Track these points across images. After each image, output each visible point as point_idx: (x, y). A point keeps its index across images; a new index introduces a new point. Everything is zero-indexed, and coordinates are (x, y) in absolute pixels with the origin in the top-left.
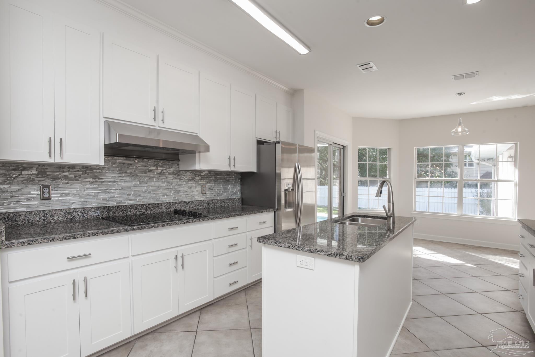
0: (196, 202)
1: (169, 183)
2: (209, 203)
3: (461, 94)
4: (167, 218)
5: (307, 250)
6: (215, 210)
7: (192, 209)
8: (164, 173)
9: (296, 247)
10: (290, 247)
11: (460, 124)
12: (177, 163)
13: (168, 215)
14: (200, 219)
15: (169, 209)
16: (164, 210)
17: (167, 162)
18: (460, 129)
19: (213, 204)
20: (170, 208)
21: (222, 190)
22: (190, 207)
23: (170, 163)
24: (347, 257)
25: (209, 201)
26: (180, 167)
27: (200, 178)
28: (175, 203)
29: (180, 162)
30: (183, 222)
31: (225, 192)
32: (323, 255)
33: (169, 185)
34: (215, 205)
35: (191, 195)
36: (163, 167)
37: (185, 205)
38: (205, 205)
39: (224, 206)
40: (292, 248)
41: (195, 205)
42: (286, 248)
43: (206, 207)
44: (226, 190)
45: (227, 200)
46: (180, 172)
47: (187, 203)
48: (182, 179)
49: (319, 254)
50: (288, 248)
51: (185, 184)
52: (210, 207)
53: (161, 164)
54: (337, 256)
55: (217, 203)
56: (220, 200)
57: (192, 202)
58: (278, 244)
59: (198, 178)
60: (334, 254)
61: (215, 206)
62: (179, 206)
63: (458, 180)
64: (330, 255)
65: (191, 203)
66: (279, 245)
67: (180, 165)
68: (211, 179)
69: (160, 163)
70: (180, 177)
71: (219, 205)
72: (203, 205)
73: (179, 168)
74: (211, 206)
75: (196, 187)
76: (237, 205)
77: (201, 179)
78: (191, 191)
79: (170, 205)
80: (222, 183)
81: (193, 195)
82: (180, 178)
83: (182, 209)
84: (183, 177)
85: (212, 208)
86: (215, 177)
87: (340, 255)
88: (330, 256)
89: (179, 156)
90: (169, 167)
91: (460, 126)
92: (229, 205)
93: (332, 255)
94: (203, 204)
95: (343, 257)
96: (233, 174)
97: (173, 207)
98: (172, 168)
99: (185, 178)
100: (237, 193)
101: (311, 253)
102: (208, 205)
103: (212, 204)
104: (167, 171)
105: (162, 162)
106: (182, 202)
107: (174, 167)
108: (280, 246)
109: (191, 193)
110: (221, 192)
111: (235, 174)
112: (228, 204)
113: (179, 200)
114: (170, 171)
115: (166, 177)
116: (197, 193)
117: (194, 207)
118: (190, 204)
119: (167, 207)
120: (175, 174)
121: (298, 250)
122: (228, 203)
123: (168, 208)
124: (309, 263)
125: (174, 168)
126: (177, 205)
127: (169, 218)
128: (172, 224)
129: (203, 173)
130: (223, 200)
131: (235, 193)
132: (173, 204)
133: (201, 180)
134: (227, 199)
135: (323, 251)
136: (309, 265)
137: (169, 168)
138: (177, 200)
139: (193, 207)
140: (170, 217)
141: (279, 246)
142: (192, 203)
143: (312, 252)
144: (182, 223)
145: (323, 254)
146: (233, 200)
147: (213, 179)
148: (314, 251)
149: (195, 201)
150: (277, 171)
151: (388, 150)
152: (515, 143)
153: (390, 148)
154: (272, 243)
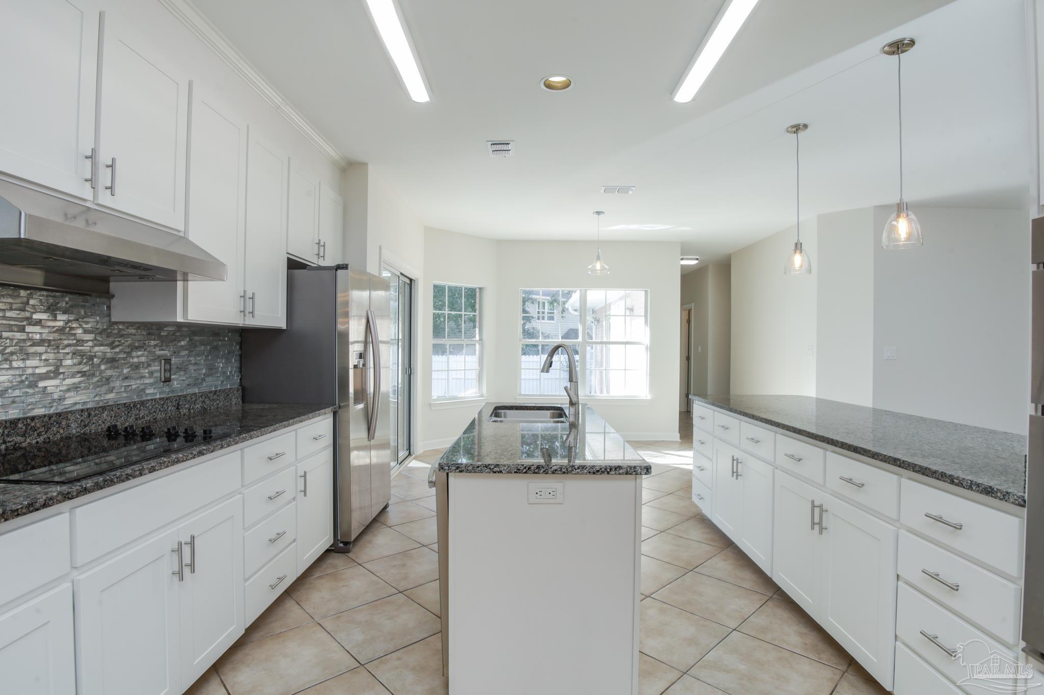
0: (150, 403)
1: (83, 356)
2: (178, 404)
3: (598, 213)
4: (82, 452)
5: (556, 470)
6: (192, 419)
7: (143, 422)
8: (72, 328)
9: (532, 469)
10: (519, 470)
11: (598, 258)
12: (104, 304)
13: (83, 443)
14: (222, 444)
15: (85, 426)
16: (74, 431)
17: (81, 298)
18: (598, 266)
19: (187, 406)
20: (88, 423)
21: (204, 371)
22: (138, 417)
23: (88, 302)
24: (628, 470)
25: (178, 398)
26: (112, 314)
27: (158, 342)
28: (100, 409)
29: (114, 302)
30: (192, 453)
31: (209, 376)
32: (586, 474)
33: (85, 361)
34: (192, 407)
35: (137, 386)
36: (70, 312)
37: (126, 413)
38: (170, 408)
39: (209, 408)
40: (525, 470)
41: (149, 412)
42: (511, 473)
43: (173, 414)
44: (212, 369)
45: (215, 393)
46: (111, 326)
47: (131, 408)
48: (118, 346)
49: (578, 473)
50: (515, 472)
51: (124, 359)
52: (180, 413)
53: (64, 305)
54: (610, 470)
55: (195, 403)
56: (201, 394)
57: (143, 403)
58: (493, 469)
59: (153, 343)
60: (606, 469)
61: (192, 411)
62: (111, 417)
63: (579, 342)
64: (598, 471)
65: (138, 406)
66: (495, 469)
67: (112, 310)
68: (183, 343)
69: (63, 301)
70: (111, 340)
71: (198, 406)
72: (166, 411)
73: (109, 315)
74: (184, 411)
75: (149, 365)
76: (234, 403)
77: (160, 344)
78: (138, 376)
79: (89, 415)
80: (204, 354)
81: (142, 387)
82: (113, 342)
83: (118, 423)
84: (119, 341)
85: (184, 414)
86: (190, 340)
87: (616, 469)
88: (599, 473)
89: (111, 283)
90: (85, 313)
91: (598, 262)
92: (219, 406)
93: (602, 471)
94: (166, 408)
95: (621, 471)
96: (227, 332)
97: (96, 420)
98: (92, 315)
99: (124, 343)
100: (233, 376)
101: (563, 475)
102: (178, 408)
103: (185, 405)
104: (80, 325)
105: (67, 299)
106: (119, 407)
107: (98, 312)
108: (499, 472)
109: (138, 382)
110: (203, 376)
111: (229, 332)
112: (218, 404)
113: (108, 402)
114: (87, 323)
115: (78, 341)
116: (151, 381)
117: (147, 416)
118: (137, 409)
119: (82, 420)
120: (100, 333)
121: (536, 473)
122: (218, 402)
123: (83, 424)
124: (554, 493)
125: (97, 315)
126: (106, 415)
127: (86, 453)
128: (169, 462)
129: (165, 329)
130: (205, 395)
131: (228, 377)
132: (97, 412)
133: (159, 346)
134: (216, 391)
135: (585, 467)
136: (554, 497)
137: (86, 316)
138: (105, 401)
139: (143, 417)
140: (89, 450)
141: (495, 472)
142: (142, 408)
143: (564, 473)
144: (190, 456)
145: (585, 471)
146: (227, 393)
147: (186, 344)
148: (569, 470)
149: (148, 400)
150: (340, 327)
151: (478, 290)
152: (645, 291)
153: (483, 286)
154: (480, 468)
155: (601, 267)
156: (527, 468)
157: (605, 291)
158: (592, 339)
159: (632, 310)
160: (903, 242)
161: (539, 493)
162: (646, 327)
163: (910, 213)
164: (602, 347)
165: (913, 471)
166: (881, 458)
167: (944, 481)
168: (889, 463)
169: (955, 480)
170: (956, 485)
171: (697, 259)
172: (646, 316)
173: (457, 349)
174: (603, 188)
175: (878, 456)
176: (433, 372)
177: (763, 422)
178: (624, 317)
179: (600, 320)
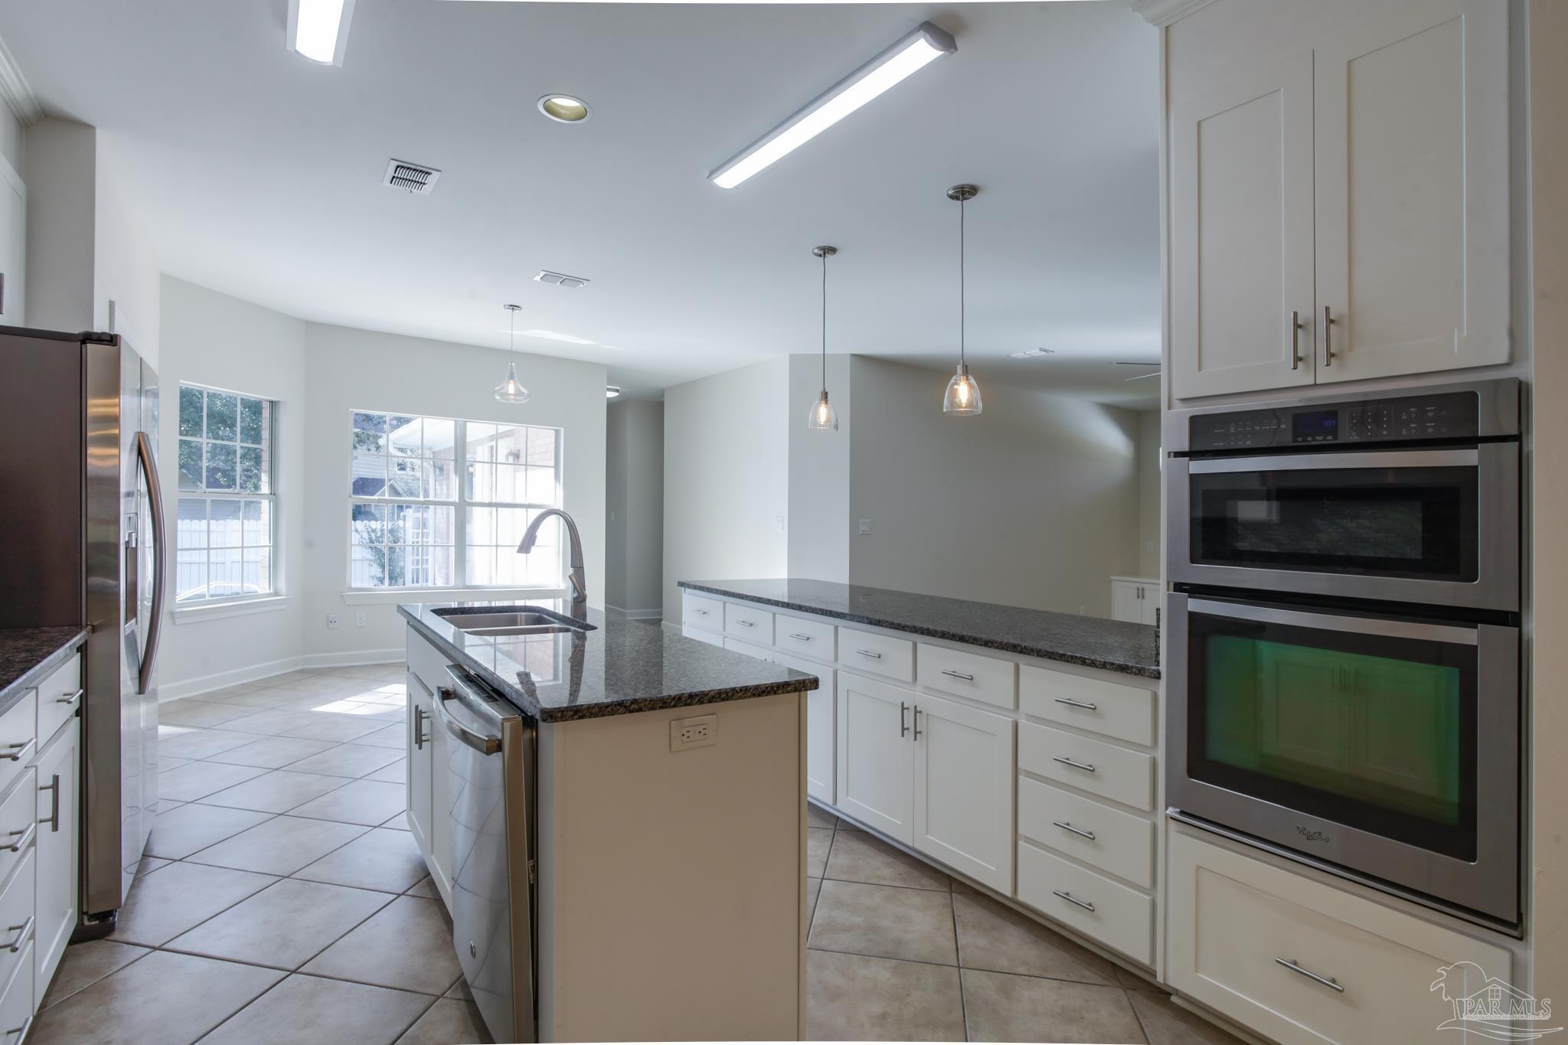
3: (513, 307)
10: (666, 702)
11: (512, 377)
18: (511, 388)
40: (673, 703)
42: (655, 709)
54: (777, 689)
63: (454, 503)
91: (512, 381)
124: (705, 732)
136: (705, 737)
151: (266, 407)
152: (556, 430)
153: (278, 399)
154: (610, 708)
155: (515, 390)
156: (676, 699)
157: (495, 426)
158: (428, 497)
159: (517, 456)
160: (965, 407)
161: (687, 735)
162: (558, 484)
163: (970, 377)
164: (448, 510)
165: (1038, 656)
166: (996, 645)
167: (1074, 663)
168: (1007, 650)
169: (1087, 661)
170: (1088, 665)
171: (618, 391)
172: (556, 467)
173: (228, 510)
174: (542, 274)
175: (992, 643)
176: (179, 553)
177: (817, 613)
178: (498, 465)
179: (445, 467)
